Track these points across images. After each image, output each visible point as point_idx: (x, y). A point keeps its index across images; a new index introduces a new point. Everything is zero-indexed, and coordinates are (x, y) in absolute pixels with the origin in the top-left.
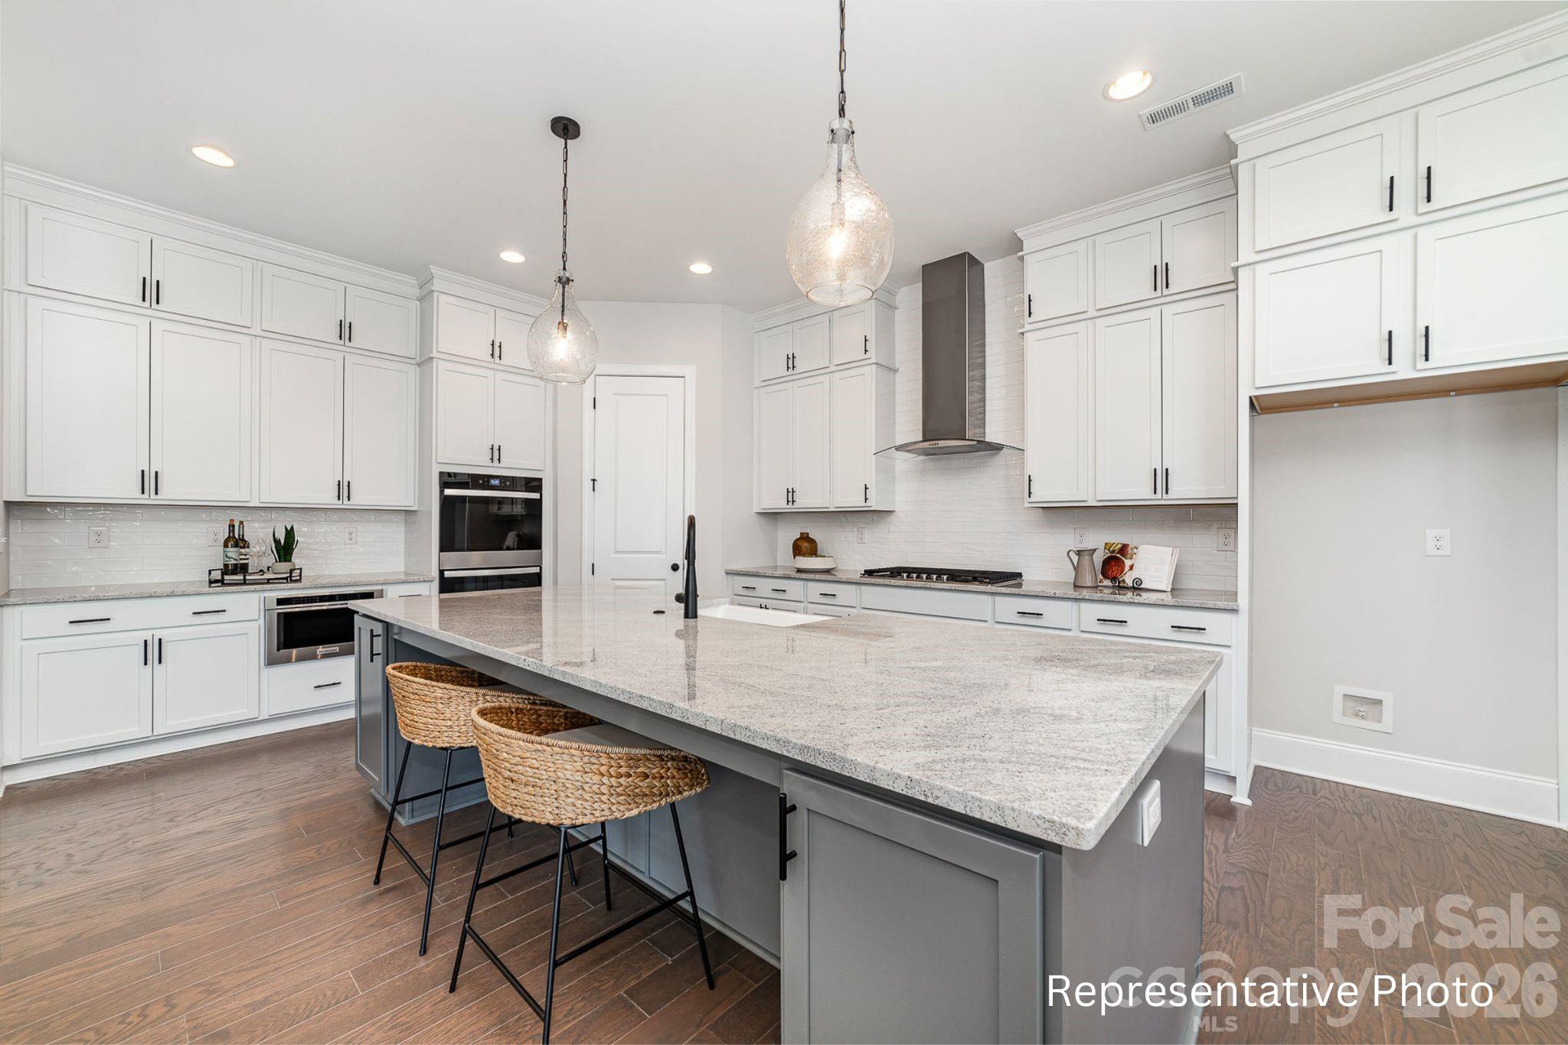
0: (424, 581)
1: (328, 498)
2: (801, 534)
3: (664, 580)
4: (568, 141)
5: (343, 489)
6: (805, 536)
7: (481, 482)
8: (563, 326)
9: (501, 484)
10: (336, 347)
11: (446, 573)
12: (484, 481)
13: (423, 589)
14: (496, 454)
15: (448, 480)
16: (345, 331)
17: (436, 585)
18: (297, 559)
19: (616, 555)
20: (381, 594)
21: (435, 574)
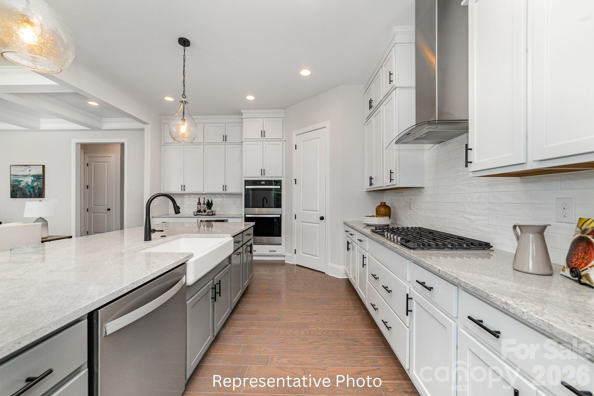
0: (239, 218)
1: (220, 190)
2: (381, 203)
3: (319, 224)
4: (186, 47)
5: (225, 187)
6: (383, 204)
7: (258, 183)
8: (183, 120)
9: (265, 183)
10: (223, 144)
11: (246, 215)
12: (259, 183)
13: (239, 220)
14: (263, 172)
15: (247, 183)
16: (225, 138)
17: (244, 219)
18: (213, 208)
19: (303, 211)
20: (227, 221)
21: (244, 216)
